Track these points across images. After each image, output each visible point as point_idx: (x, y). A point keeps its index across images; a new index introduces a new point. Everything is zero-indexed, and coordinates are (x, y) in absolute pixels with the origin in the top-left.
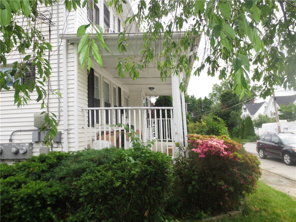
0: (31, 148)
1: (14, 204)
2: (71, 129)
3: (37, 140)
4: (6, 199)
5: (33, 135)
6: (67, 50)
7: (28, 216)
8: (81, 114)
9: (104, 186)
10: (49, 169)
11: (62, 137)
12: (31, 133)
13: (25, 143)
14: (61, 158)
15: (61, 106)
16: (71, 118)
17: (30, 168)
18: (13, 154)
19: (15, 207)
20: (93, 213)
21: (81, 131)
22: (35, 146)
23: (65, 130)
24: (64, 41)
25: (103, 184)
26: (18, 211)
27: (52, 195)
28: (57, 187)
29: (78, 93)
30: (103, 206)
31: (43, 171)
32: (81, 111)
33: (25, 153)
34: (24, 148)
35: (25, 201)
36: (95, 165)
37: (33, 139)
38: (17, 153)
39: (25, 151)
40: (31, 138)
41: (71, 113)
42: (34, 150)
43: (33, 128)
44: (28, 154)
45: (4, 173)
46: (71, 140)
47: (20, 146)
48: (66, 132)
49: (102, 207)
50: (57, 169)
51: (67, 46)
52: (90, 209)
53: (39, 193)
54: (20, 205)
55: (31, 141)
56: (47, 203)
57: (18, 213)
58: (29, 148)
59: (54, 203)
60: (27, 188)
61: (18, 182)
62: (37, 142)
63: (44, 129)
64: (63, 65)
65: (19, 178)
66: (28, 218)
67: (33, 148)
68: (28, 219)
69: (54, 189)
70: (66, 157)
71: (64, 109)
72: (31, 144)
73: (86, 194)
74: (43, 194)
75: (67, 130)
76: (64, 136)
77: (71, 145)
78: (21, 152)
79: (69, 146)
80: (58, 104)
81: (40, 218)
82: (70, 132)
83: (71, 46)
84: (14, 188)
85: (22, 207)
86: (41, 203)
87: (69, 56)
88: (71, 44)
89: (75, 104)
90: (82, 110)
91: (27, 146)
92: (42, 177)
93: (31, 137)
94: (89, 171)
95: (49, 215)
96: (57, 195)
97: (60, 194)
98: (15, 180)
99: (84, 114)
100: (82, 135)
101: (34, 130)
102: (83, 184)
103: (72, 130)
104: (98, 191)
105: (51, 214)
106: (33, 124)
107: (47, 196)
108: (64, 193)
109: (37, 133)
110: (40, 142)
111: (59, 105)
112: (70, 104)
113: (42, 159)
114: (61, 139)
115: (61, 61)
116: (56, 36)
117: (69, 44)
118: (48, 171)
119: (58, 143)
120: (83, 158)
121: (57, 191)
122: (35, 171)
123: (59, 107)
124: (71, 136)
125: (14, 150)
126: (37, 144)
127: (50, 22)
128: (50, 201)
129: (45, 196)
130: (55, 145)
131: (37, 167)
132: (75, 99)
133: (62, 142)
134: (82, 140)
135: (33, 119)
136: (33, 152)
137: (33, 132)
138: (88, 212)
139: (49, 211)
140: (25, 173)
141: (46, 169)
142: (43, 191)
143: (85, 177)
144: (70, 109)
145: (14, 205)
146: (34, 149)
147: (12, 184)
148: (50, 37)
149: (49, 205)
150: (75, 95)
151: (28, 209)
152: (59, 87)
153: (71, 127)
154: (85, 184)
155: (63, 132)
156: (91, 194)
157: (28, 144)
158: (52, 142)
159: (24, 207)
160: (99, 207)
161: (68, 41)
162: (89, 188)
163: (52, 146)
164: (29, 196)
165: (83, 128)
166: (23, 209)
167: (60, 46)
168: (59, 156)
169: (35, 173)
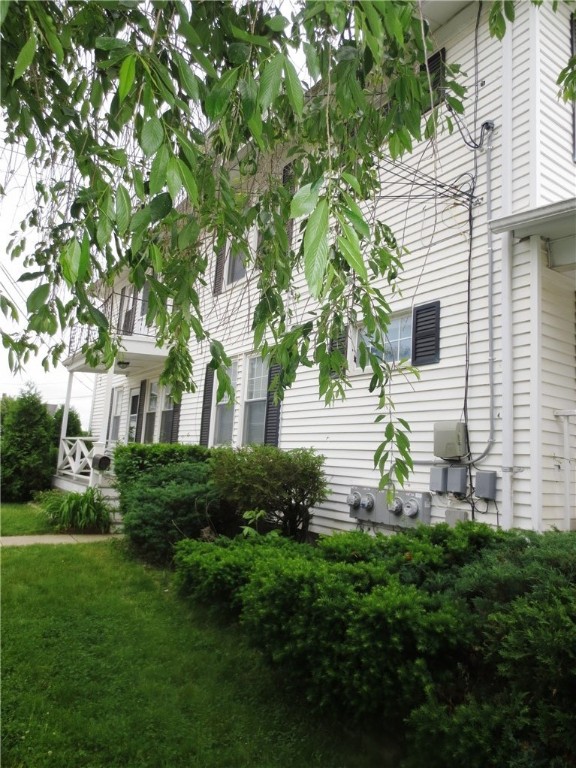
0: (427, 506)
1: (350, 624)
2: (521, 469)
3: (440, 490)
4: (338, 608)
5: (432, 474)
6: (512, 256)
7: (374, 664)
8: (553, 427)
9: (569, 651)
10: (446, 565)
11: (498, 487)
12: (427, 469)
13: (414, 493)
14: (481, 541)
15: (497, 404)
16: (521, 437)
17: (407, 551)
18: (392, 515)
19: (349, 631)
20: (527, 721)
21: (552, 476)
22: (436, 501)
23: (505, 470)
24: (504, 236)
25: (563, 643)
26: (354, 645)
27: (430, 632)
28: (449, 614)
29: (543, 370)
30: (564, 711)
31: (434, 567)
32: (553, 418)
33: (414, 516)
34: (413, 504)
35: (371, 626)
36: (561, 579)
37: (432, 484)
38: (398, 512)
39: (415, 511)
40: (428, 481)
41: (521, 425)
42: (434, 512)
43: (433, 458)
44: (420, 518)
45: (353, 550)
46: (522, 499)
47: (405, 497)
48: (508, 474)
49: (557, 714)
50: (467, 569)
51: (512, 246)
52: (522, 707)
53: (398, 615)
54: (359, 631)
55: (427, 489)
56: (416, 649)
57: (354, 649)
58: (423, 505)
59: (433, 652)
60: (380, 595)
61: (371, 578)
62: (440, 493)
63: (455, 461)
64: (502, 300)
65: (374, 569)
66: (373, 667)
67: (431, 506)
68: (372, 671)
69: (441, 615)
70: (499, 541)
71: (505, 413)
72: (428, 496)
73: (517, 656)
74: (410, 623)
75: (511, 469)
76: (504, 485)
77: (523, 512)
78: (407, 512)
79: (517, 515)
80: (489, 399)
81: (400, 678)
82: (520, 475)
83: (523, 244)
84: (357, 589)
85: (363, 637)
86: (402, 643)
87: (519, 272)
88: (522, 240)
89: (533, 400)
90: (557, 416)
91: (418, 499)
92: (428, 579)
93: (427, 479)
94: (540, 592)
95: (418, 679)
96: (445, 635)
97: (453, 634)
98: (367, 571)
99: (561, 428)
100: (557, 489)
101: (435, 464)
102: (513, 624)
103: (526, 471)
104: (548, 661)
105: (424, 679)
106: (431, 448)
107: (421, 631)
108: (464, 635)
109: (439, 470)
110: (447, 493)
111: (492, 402)
112: (520, 401)
113: (439, 536)
114: (494, 491)
115: (497, 289)
116: (484, 229)
117: (518, 240)
118: (446, 568)
119: (487, 500)
120: (532, 554)
121: (445, 624)
122: (414, 561)
123: (493, 408)
124: (521, 487)
125: (395, 505)
126: (441, 497)
127: (472, 197)
128: (424, 643)
129: (414, 629)
130: (481, 506)
131: (420, 553)
132: (533, 387)
133: (498, 499)
134: (557, 501)
135: (431, 437)
136: (431, 517)
137: (432, 467)
138: (517, 713)
139: (419, 668)
140: (393, 561)
141: (441, 561)
142: (408, 612)
143: (523, 607)
144: (521, 413)
145: (347, 627)
146: (433, 509)
147: (356, 578)
148: (471, 234)
149: (420, 655)
150: (534, 375)
151: (375, 647)
152: (491, 355)
153: (522, 462)
154: (519, 626)
155: (500, 473)
156: (531, 662)
157: (420, 496)
158: (474, 497)
159: (367, 639)
160: (552, 711)
161: (513, 233)
162: (526, 641)
163: (473, 507)
164: (380, 616)
165: (559, 467)
166: (365, 642)
167: (493, 251)
168: (479, 535)
169: (414, 566)
